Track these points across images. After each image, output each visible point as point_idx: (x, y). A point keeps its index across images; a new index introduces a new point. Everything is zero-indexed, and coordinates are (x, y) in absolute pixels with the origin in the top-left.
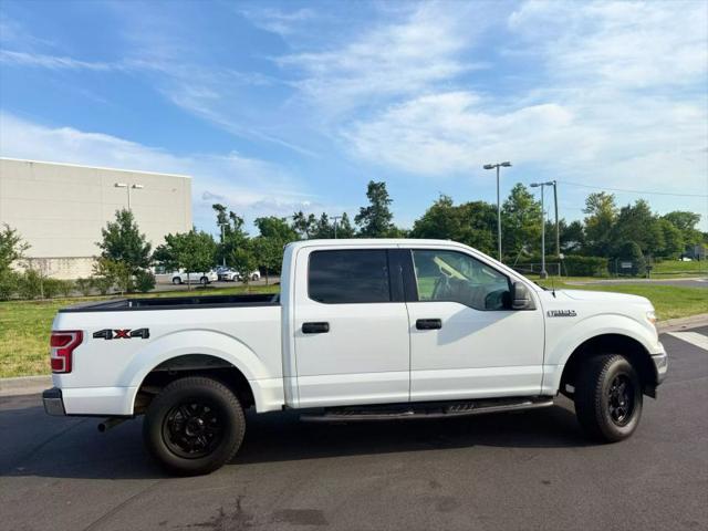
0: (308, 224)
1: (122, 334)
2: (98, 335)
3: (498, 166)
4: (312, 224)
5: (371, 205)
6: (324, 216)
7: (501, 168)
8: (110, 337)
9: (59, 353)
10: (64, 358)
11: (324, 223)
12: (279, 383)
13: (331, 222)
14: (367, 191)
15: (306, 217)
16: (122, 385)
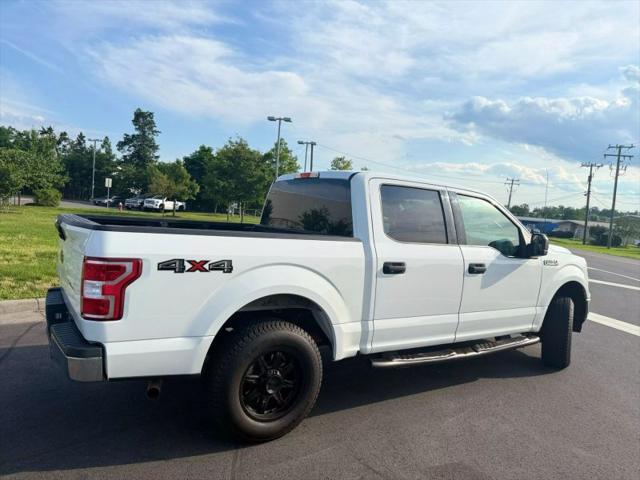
0: (59, 143)
1: (198, 266)
2: (165, 266)
3: (280, 119)
4: (63, 143)
5: (137, 133)
6: (81, 137)
7: (282, 121)
8: (182, 270)
9: (105, 291)
10: (112, 299)
11: (80, 144)
12: (358, 327)
13: (88, 144)
14: (133, 117)
15: (57, 133)
16: (193, 335)
